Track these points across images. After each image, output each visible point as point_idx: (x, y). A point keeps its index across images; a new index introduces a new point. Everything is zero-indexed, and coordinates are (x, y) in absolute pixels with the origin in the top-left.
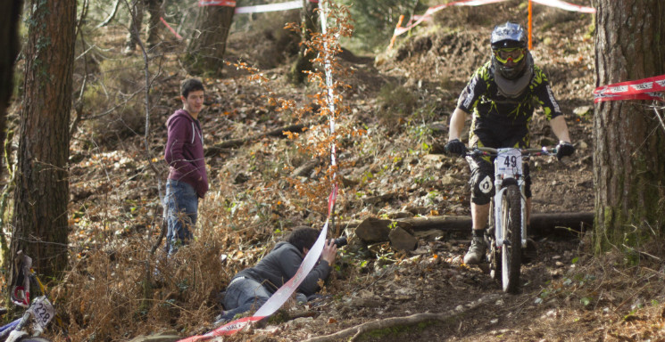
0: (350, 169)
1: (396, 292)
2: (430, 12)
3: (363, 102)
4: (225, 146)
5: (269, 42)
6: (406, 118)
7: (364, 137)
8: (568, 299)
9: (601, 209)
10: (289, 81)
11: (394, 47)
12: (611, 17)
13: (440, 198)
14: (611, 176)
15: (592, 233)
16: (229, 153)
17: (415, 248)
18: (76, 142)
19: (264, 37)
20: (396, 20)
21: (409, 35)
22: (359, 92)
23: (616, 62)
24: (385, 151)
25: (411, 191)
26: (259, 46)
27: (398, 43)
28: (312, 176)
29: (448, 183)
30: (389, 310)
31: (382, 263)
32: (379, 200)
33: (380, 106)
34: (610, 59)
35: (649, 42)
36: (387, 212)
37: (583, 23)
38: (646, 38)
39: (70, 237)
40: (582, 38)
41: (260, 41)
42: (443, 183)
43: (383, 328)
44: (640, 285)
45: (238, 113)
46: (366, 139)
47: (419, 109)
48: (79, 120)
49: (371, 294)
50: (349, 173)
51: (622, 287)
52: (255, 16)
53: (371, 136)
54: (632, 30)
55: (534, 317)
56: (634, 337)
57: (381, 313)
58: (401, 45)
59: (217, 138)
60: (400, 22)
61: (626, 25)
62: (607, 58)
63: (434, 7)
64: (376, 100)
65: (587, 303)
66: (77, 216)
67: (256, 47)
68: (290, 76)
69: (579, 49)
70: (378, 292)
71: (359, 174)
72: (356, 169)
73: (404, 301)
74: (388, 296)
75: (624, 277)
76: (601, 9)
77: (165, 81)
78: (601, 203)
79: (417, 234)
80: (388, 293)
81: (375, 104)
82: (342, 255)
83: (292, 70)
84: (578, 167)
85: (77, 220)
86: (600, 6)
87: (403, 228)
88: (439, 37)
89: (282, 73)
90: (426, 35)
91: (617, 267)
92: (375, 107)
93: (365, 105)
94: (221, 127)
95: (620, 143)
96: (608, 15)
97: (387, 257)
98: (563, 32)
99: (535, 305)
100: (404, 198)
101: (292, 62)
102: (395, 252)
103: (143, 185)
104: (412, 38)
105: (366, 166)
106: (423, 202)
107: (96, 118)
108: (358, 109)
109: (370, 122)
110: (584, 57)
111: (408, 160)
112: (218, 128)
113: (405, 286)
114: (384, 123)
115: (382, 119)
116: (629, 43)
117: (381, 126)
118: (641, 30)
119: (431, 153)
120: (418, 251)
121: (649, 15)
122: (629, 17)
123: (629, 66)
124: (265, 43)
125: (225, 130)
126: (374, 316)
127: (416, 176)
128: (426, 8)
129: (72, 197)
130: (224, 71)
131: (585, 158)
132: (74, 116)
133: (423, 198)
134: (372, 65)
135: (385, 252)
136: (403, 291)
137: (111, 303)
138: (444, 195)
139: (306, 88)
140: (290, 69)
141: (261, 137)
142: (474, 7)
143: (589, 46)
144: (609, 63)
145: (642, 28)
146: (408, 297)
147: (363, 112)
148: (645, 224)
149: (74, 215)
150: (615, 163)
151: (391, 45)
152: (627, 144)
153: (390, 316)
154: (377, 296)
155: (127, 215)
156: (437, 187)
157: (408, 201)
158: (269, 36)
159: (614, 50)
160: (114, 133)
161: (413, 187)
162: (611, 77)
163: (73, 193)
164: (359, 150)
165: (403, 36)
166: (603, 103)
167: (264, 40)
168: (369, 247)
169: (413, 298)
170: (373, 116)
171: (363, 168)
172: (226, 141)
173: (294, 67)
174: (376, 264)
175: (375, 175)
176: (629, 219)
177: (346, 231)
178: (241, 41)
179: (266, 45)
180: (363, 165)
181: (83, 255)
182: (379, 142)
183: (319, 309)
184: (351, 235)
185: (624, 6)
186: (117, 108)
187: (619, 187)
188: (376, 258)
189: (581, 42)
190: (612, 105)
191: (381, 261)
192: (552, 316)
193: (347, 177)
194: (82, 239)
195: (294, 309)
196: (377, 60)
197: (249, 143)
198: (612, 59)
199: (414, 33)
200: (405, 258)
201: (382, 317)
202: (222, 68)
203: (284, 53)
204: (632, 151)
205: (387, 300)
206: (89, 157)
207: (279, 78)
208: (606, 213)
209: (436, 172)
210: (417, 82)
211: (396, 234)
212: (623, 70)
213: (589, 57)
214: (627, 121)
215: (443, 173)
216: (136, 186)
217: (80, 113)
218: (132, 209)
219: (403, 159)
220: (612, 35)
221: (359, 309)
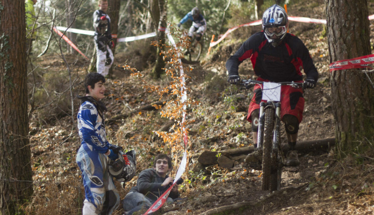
0: (192, 125)
1: (225, 192)
2: (230, 31)
3: (195, 86)
4: (118, 118)
5: (138, 57)
6: (221, 93)
7: (198, 106)
8: (324, 186)
9: (339, 133)
10: (152, 77)
11: (210, 53)
12: (335, 22)
13: (245, 137)
14: (343, 114)
15: (335, 148)
16: (120, 122)
17: (233, 166)
18: (32, 123)
19: (135, 54)
20: (210, 39)
21: (219, 46)
22: (192, 80)
23: (341, 48)
24: (210, 113)
25: (228, 134)
26: (133, 60)
27: (212, 51)
28: (170, 130)
29: (249, 127)
30: (221, 202)
31: (215, 177)
32: (210, 141)
33: (205, 88)
34: (337, 46)
35: (358, 34)
36: (215, 147)
37: (318, 30)
38: (357, 33)
39: (33, 178)
40: (318, 39)
41: (133, 57)
42: (246, 128)
43: (219, 213)
44: (365, 175)
45: (124, 98)
46: (199, 107)
47: (228, 87)
48: (33, 110)
49: (210, 194)
50: (191, 127)
51: (355, 177)
52: (129, 43)
53: (201, 105)
54: (348, 29)
55: (306, 199)
56: (365, 204)
57: (217, 204)
58: (215, 52)
59: (113, 114)
60: (213, 39)
61: (345, 26)
62: (335, 46)
63: (231, 28)
64: (203, 84)
65: (335, 188)
66: (36, 165)
67: (131, 60)
68: (152, 75)
69: (317, 45)
70: (214, 193)
71: (197, 127)
72: (194, 125)
73: (229, 197)
74: (220, 195)
75: (355, 172)
76: (329, 18)
77: (80, 84)
78: (339, 130)
79: (233, 158)
80: (220, 193)
81: (203, 86)
82: (191, 174)
83: (153, 71)
84: (323, 112)
85: (36, 168)
86: (329, 16)
87: (225, 156)
88: (236, 46)
89: (147, 74)
90: (228, 45)
91: (351, 166)
92: (203, 88)
93: (197, 87)
94: (115, 107)
95: (347, 94)
96: (334, 21)
97: (218, 173)
98: (307, 36)
99: (306, 191)
100: (224, 139)
101: (152, 66)
102: (222, 170)
103: (73, 144)
104: (221, 48)
105: (201, 122)
106: (235, 140)
107: (42, 108)
108: (193, 90)
109: (201, 97)
110: (320, 50)
111: (224, 117)
112: (113, 108)
113: (229, 188)
114: (209, 97)
115: (208, 95)
116: (347, 36)
117: (207, 99)
118: (354, 28)
119: (238, 111)
120: (235, 168)
121: (357, 19)
122: (346, 21)
123: (348, 49)
124: (136, 58)
125: (117, 109)
126: (213, 207)
127: (230, 126)
128: (227, 29)
129: (32, 155)
130: (114, 76)
131: (326, 107)
132: (30, 108)
133: (235, 138)
134: (199, 65)
135: (216, 170)
136: (228, 191)
137: (61, 212)
138: (247, 135)
139: (162, 81)
140: (151, 71)
141: (138, 111)
142: (254, 26)
143: (323, 43)
144: (337, 49)
145: (354, 27)
146: (232, 195)
147: (196, 92)
148: (366, 140)
149: (34, 165)
150: (345, 106)
151: (209, 52)
152: (351, 94)
153: (222, 205)
154: (214, 195)
155: (65, 162)
156: (242, 131)
157: (226, 140)
158: (138, 53)
159: (338, 41)
160: (54, 116)
161: (229, 131)
162: (339, 57)
163: (33, 152)
164: (195, 113)
165: (215, 47)
166: (335, 72)
167: (135, 56)
168: (206, 168)
169: (234, 195)
170: (202, 93)
171: (199, 124)
172: (118, 115)
173: (154, 69)
174: (211, 177)
175: (206, 127)
176: (356, 137)
177: (192, 160)
178: (122, 58)
179: (137, 59)
180: (199, 122)
181: (42, 187)
182: (207, 108)
183: (181, 206)
184: (195, 162)
185: (343, 15)
186: (54, 101)
187: (349, 120)
188: (211, 174)
189: (318, 41)
190: (340, 73)
191: (214, 175)
192: (316, 197)
193: (190, 130)
194: (41, 178)
195: (166, 207)
196: (201, 62)
197: (132, 115)
198: (338, 46)
199: (221, 45)
200: (227, 173)
201: (218, 206)
202: (112, 74)
203: (148, 62)
204: (354, 99)
205: (219, 197)
206: (40, 131)
207: (146, 77)
208: (342, 136)
209: (242, 122)
210: (225, 72)
211: (221, 159)
212: (345, 52)
213: (323, 50)
214: (350, 81)
215: (246, 123)
216: (69, 145)
217: (33, 106)
218: (68, 158)
219: (221, 117)
220: (337, 32)
221: (204, 203)
